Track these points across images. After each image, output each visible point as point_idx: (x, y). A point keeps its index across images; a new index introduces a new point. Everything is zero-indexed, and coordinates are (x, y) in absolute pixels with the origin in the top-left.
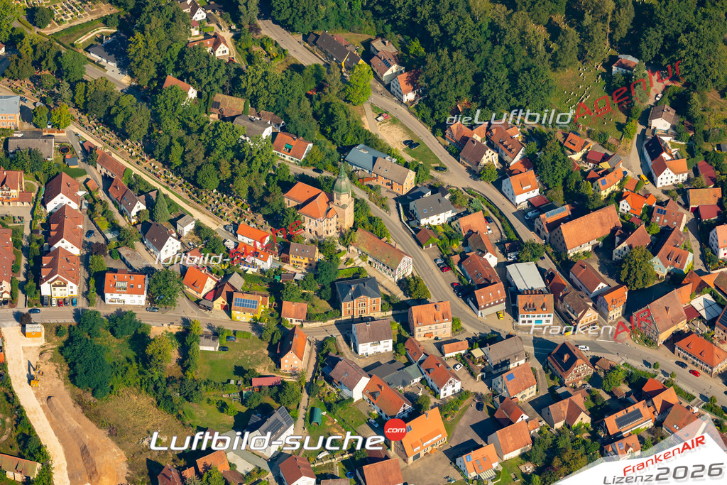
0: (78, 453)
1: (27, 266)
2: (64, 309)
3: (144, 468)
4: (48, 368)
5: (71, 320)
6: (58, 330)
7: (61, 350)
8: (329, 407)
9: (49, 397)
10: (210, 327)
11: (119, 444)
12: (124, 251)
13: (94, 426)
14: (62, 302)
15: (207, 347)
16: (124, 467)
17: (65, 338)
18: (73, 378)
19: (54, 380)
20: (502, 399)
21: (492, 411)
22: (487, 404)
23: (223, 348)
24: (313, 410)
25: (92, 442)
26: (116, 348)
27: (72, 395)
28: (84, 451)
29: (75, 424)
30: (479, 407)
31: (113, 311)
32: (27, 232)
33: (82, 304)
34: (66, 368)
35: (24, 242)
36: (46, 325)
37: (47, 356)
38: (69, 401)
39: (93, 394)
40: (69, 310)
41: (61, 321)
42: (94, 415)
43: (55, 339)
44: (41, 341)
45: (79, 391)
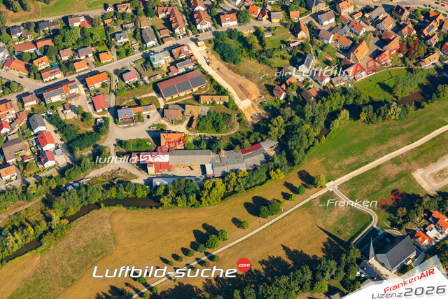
0: (238, 88)
1: (187, 19)
2: (208, 32)
3: (264, 88)
4: (212, 57)
5: (212, 37)
6: (210, 41)
7: (214, 49)
8: (322, 49)
9: (218, 69)
10: (265, 27)
11: (251, 81)
12: (221, 5)
13: (239, 76)
14: (206, 30)
15: (268, 36)
16: (258, 89)
17: (213, 44)
18: (224, 59)
19: (217, 62)
20: (383, 31)
21: (380, 37)
22: (377, 34)
23: (273, 34)
24: (316, 51)
25: (242, 83)
26: (234, 44)
27: (226, 66)
28: (240, 86)
29: (233, 77)
30: (374, 36)
31: (226, 29)
32: (181, 5)
33: (214, 29)
34: (219, 56)
35: (182, 10)
36: (204, 41)
37: (210, 53)
38: (226, 68)
39: (234, 63)
40: (210, 32)
41: (209, 38)
42: (237, 72)
43: (209, 45)
44: (205, 47)
45: (228, 64)
